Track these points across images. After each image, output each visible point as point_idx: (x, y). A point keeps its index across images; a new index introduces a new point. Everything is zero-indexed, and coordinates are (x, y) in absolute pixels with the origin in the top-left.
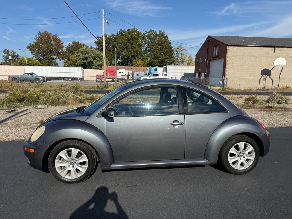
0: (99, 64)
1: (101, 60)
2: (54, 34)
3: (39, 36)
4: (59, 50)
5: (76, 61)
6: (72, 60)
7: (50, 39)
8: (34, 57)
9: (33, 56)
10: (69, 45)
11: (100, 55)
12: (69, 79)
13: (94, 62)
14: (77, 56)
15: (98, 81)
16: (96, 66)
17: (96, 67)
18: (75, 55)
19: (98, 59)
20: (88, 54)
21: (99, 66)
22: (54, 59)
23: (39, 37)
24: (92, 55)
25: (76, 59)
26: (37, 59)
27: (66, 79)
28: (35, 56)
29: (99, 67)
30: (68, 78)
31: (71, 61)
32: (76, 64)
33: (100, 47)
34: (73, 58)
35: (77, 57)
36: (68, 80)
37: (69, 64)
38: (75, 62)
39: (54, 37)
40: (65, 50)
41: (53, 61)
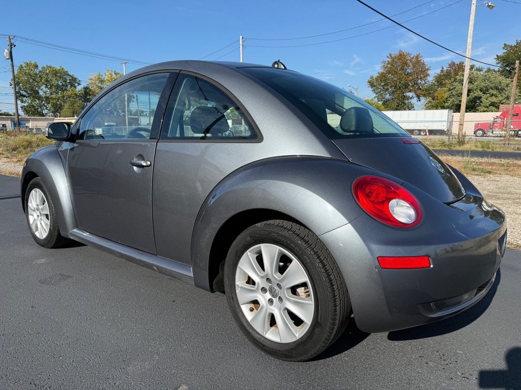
0: (494, 102)
1: (500, 93)
2: (414, 54)
3: (388, 61)
4: (419, 81)
5: (447, 98)
6: (439, 97)
7: (406, 64)
8: (375, 97)
9: (375, 95)
10: (442, 71)
11: (500, 83)
12: (422, 133)
13: (483, 99)
14: (450, 90)
15: (479, 135)
16: (487, 107)
17: (486, 109)
18: (446, 89)
19: (495, 92)
20: (473, 84)
21: (493, 106)
22: (408, 98)
23: (389, 63)
24: (483, 84)
25: (446, 95)
26: (379, 101)
27: (416, 133)
28: (377, 95)
29: (494, 108)
30: (420, 130)
31: (438, 99)
32: (446, 104)
33: (507, 66)
34: (442, 92)
35: (450, 92)
36: (420, 134)
37: (432, 106)
38: (445, 102)
39: (414, 60)
40: (434, 82)
41: (406, 102)
